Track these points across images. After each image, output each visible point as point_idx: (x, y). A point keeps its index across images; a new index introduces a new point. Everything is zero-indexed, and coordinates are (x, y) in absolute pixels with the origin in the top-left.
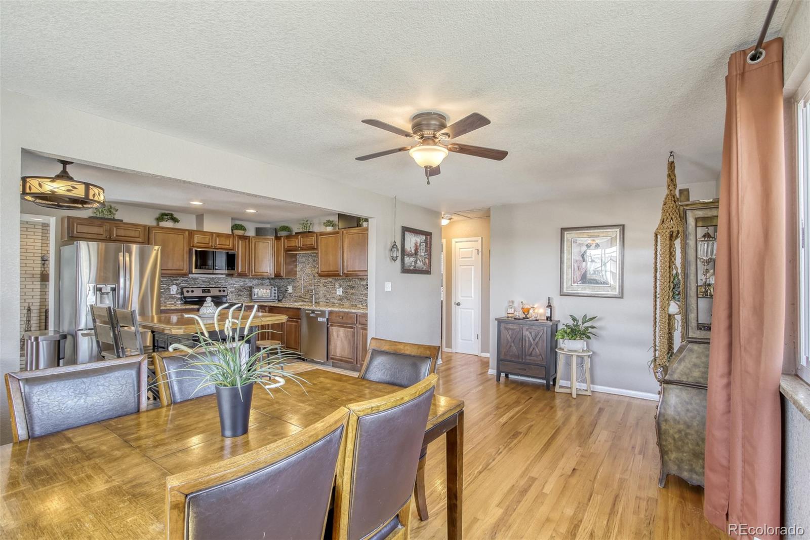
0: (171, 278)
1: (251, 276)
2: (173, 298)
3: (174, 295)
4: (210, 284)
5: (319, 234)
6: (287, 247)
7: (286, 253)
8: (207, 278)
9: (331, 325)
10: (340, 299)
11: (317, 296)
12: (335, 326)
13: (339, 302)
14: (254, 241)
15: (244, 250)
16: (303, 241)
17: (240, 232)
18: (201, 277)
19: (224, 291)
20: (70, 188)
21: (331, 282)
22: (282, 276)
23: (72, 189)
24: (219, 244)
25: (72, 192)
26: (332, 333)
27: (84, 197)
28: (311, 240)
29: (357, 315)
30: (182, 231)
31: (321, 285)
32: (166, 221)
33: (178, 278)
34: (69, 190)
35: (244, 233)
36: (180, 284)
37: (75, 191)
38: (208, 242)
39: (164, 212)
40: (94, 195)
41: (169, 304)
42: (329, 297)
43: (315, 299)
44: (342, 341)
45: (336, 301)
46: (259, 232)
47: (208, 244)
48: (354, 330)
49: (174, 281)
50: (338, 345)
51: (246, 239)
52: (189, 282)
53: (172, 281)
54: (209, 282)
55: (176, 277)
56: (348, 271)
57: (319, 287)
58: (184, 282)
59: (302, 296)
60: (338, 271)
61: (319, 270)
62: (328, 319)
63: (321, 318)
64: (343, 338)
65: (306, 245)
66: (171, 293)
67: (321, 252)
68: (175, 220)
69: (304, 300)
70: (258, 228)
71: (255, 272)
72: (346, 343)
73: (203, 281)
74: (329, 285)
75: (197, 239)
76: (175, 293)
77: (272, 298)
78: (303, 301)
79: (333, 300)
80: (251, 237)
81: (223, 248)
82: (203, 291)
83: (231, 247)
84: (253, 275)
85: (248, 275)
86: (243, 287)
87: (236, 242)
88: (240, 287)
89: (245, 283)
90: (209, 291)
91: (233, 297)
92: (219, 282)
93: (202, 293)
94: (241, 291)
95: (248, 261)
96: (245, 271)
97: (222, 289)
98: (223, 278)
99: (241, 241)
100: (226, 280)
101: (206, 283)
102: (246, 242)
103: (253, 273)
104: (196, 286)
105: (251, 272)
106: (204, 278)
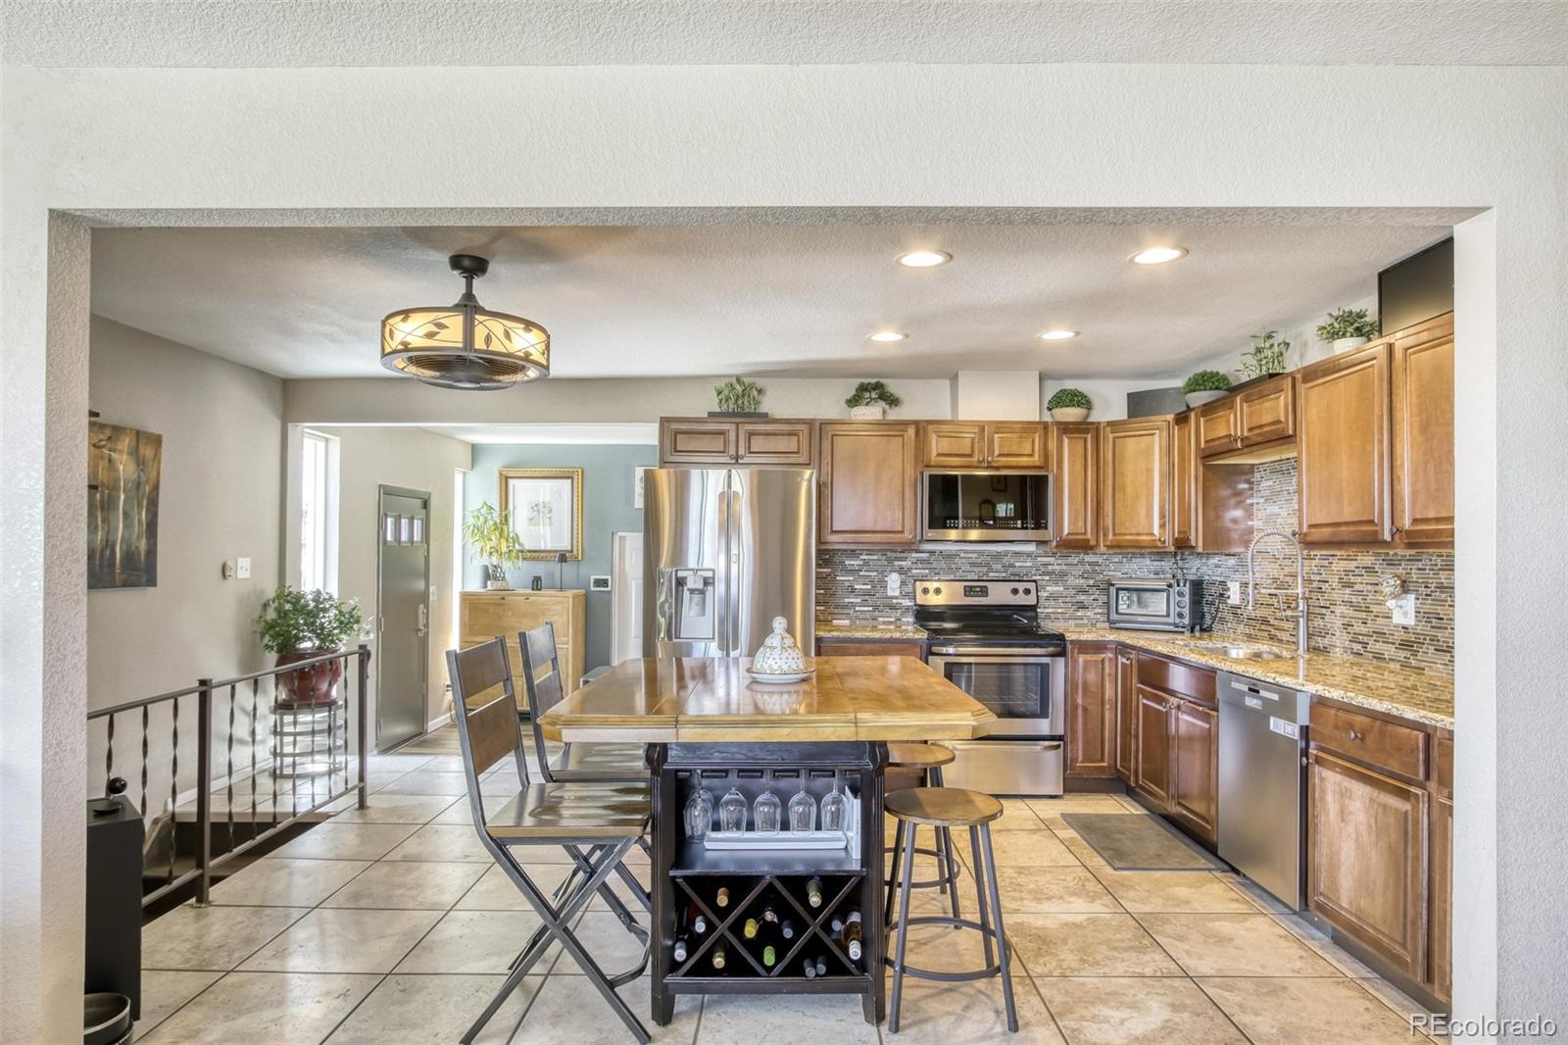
0: (889, 554)
1: (1103, 549)
2: (893, 608)
3: (897, 598)
4: (991, 570)
5: (1299, 376)
6: (1206, 442)
7: (1204, 465)
8: (981, 553)
9: (1318, 761)
10: (1405, 645)
11: (1318, 622)
12: (1333, 767)
13: (1402, 654)
14: (1111, 436)
15: (1079, 467)
16: (1251, 414)
17: (1071, 414)
18: (966, 552)
19: (1027, 592)
20: (433, 328)
21: (1370, 570)
22: (1193, 547)
23: (437, 330)
24: (1000, 455)
25: (436, 338)
26: (1323, 799)
27: (461, 345)
28: (1274, 408)
29: (1428, 738)
30: (898, 427)
31: (1334, 581)
32: (867, 404)
33: (905, 555)
34: (431, 335)
35: (1088, 416)
36: (910, 569)
37: (443, 334)
38: (968, 452)
39: (866, 381)
40: (488, 339)
41: (884, 623)
42: (1364, 630)
43: (1310, 636)
44: (1357, 840)
45: (1389, 651)
46: (1139, 404)
47: (970, 456)
48: (1415, 808)
49: (896, 563)
50: (1343, 857)
51: (1087, 431)
52: (934, 565)
53: (890, 561)
54: (988, 565)
55: (903, 552)
56: (1415, 521)
57: (1325, 586)
58: (920, 566)
59: (1272, 622)
60: (1371, 522)
61: (1300, 519)
62: (1305, 732)
63: (1282, 722)
64: (1363, 829)
65: (1261, 427)
66: (890, 593)
67: (1308, 448)
68: (893, 401)
69: (1278, 633)
70: (1132, 394)
71: (1115, 534)
72: (1377, 860)
73: (973, 565)
74: (1361, 583)
75: (936, 445)
76: (897, 593)
77: (1171, 620)
78: (1272, 638)
79: (1379, 646)
80: (1102, 426)
81: (1015, 464)
82: (969, 591)
83: (1036, 459)
84: (1108, 544)
85: (1093, 543)
86: (1091, 582)
87: (1052, 445)
88: (1082, 581)
89: (1097, 568)
90: (984, 592)
91: (1060, 611)
92: (1017, 564)
93: (965, 595)
94: (1085, 593)
95: (1092, 501)
96: (1085, 534)
97: (1021, 586)
98: (1029, 555)
99: (1069, 438)
100: (1039, 559)
101: (980, 569)
102: (1085, 440)
103: (1111, 537)
104: (952, 577)
105: (1105, 535)
106: (975, 555)
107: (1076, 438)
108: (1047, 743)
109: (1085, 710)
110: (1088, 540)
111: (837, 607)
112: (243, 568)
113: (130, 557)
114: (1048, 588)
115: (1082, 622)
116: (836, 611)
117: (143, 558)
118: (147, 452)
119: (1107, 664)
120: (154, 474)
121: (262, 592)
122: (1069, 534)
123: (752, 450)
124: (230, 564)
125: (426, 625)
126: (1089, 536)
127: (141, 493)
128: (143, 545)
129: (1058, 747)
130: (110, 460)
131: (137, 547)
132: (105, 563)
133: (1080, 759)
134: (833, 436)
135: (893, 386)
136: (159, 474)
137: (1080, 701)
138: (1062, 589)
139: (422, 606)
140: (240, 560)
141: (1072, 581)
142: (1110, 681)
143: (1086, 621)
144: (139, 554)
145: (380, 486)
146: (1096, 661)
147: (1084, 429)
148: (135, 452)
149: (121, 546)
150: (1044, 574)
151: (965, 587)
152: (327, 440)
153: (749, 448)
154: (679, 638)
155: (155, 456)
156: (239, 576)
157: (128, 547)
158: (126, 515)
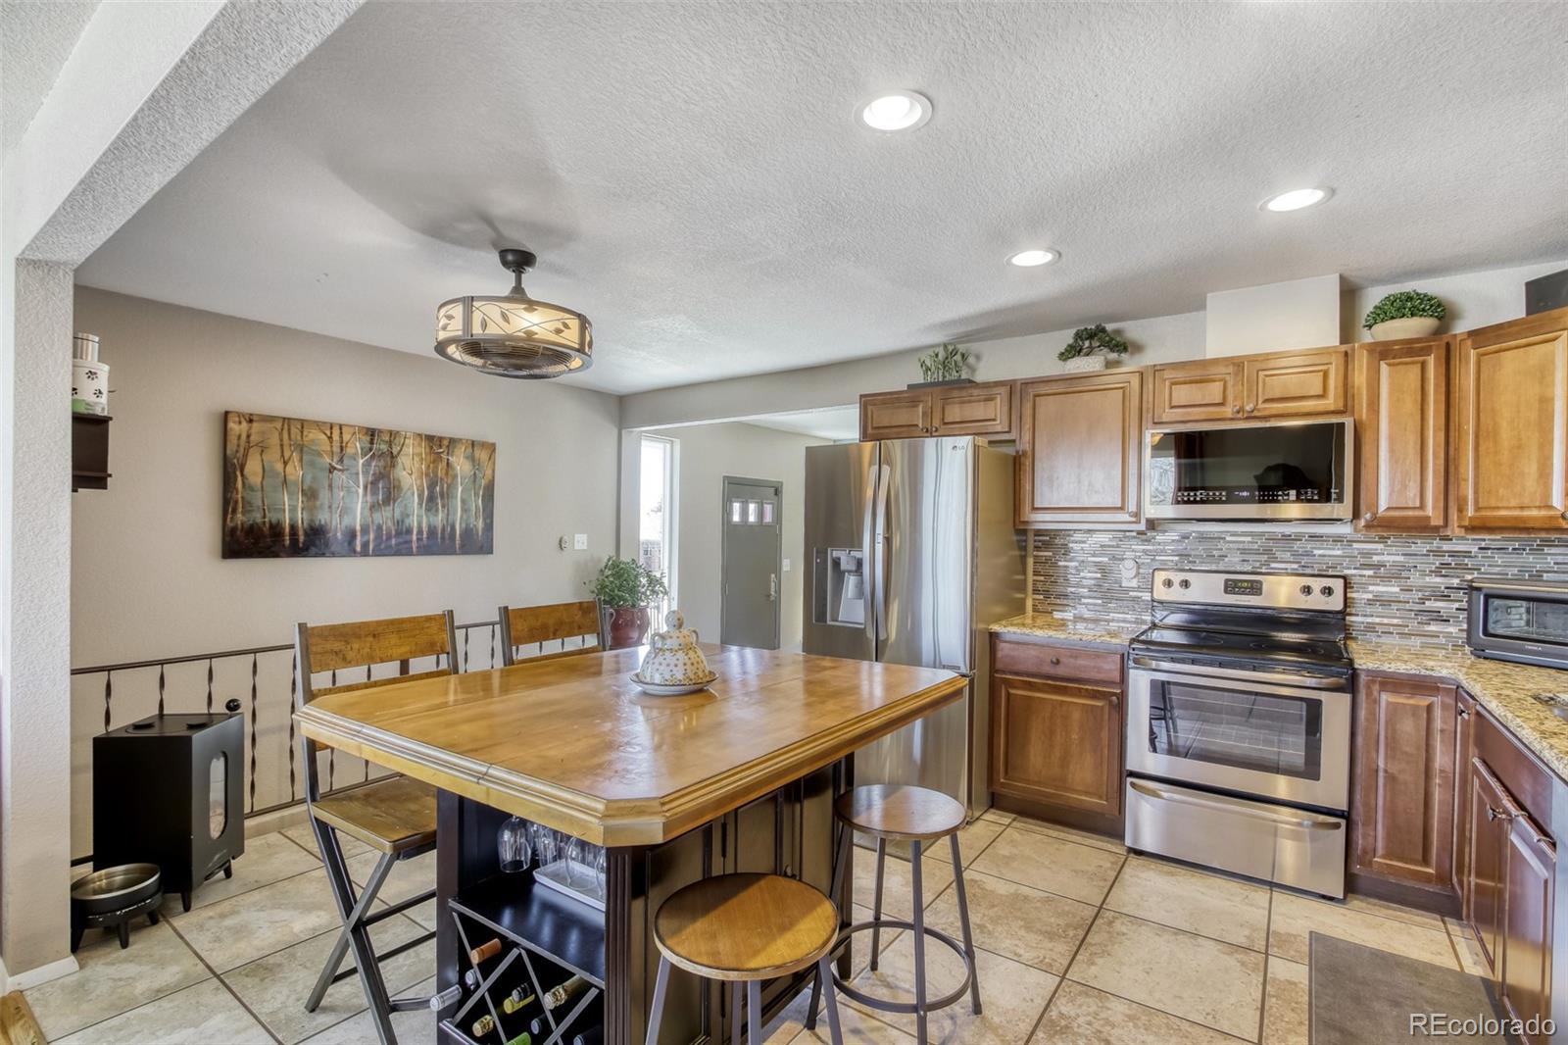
1: (1457, 532)
3: (1134, 590)
4: (1272, 559)
14: (1478, 350)
17: (1404, 329)
19: (1328, 591)
24: (1268, 400)
30: (1120, 378)
32: (1085, 355)
35: (1444, 328)
46: (1549, 294)
47: (1221, 405)
49: (1134, 547)
54: (1269, 552)
66: (1125, 584)
70: (1537, 280)
71: (1478, 509)
75: (1169, 395)
76: (1134, 583)
80: (1458, 339)
81: (1293, 411)
82: (1231, 587)
83: (1331, 402)
84: (1466, 523)
85: (1437, 521)
86: (1455, 582)
87: (1360, 378)
88: (1439, 580)
89: (1466, 561)
90: (1255, 589)
91: (1395, 621)
92: (1316, 552)
93: (1226, 592)
94: (1445, 597)
95: (1435, 457)
96: (1422, 507)
97: (1317, 584)
98: (1338, 539)
99: (1389, 365)
100: (1355, 545)
101: (1257, 557)
102: (1423, 365)
103: (1470, 512)
104: (1214, 568)
105: (1461, 510)
106: (1249, 539)
107: (1406, 363)
108: (1322, 818)
109: (1391, 779)
110: (1428, 518)
111: (1058, 596)
112: (581, 542)
113: (468, 533)
114: (1371, 588)
115: (1435, 640)
116: (1058, 601)
117: (480, 533)
118: (482, 455)
119: (1438, 713)
120: (489, 472)
121: (600, 561)
122: (1389, 509)
123: (946, 421)
124: (565, 538)
125: (778, 591)
126: (1429, 511)
127: (477, 487)
128: (480, 524)
129: (1337, 826)
130: (448, 463)
131: (475, 526)
132: (447, 536)
133: (1380, 851)
134: (1036, 396)
135: (1132, 330)
136: (493, 471)
137: (1381, 764)
138: (1397, 589)
139: (773, 576)
140: (576, 536)
141: (1415, 579)
142: (1442, 741)
143: (1444, 641)
144: (477, 530)
145: (724, 477)
146: (1416, 708)
147: (1422, 349)
148: (472, 459)
149: (460, 524)
150: (1364, 566)
151: (1227, 581)
152: (672, 441)
153: (943, 419)
154: (837, 621)
155: (490, 459)
156: (576, 547)
157: (467, 525)
158: (463, 501)
